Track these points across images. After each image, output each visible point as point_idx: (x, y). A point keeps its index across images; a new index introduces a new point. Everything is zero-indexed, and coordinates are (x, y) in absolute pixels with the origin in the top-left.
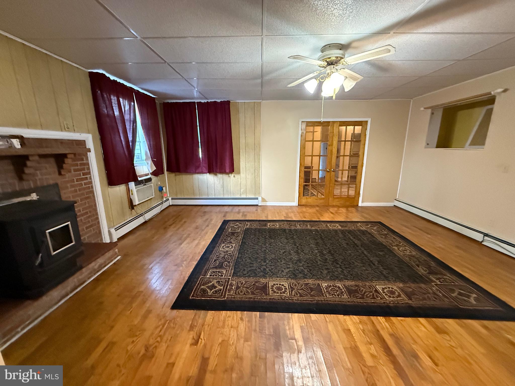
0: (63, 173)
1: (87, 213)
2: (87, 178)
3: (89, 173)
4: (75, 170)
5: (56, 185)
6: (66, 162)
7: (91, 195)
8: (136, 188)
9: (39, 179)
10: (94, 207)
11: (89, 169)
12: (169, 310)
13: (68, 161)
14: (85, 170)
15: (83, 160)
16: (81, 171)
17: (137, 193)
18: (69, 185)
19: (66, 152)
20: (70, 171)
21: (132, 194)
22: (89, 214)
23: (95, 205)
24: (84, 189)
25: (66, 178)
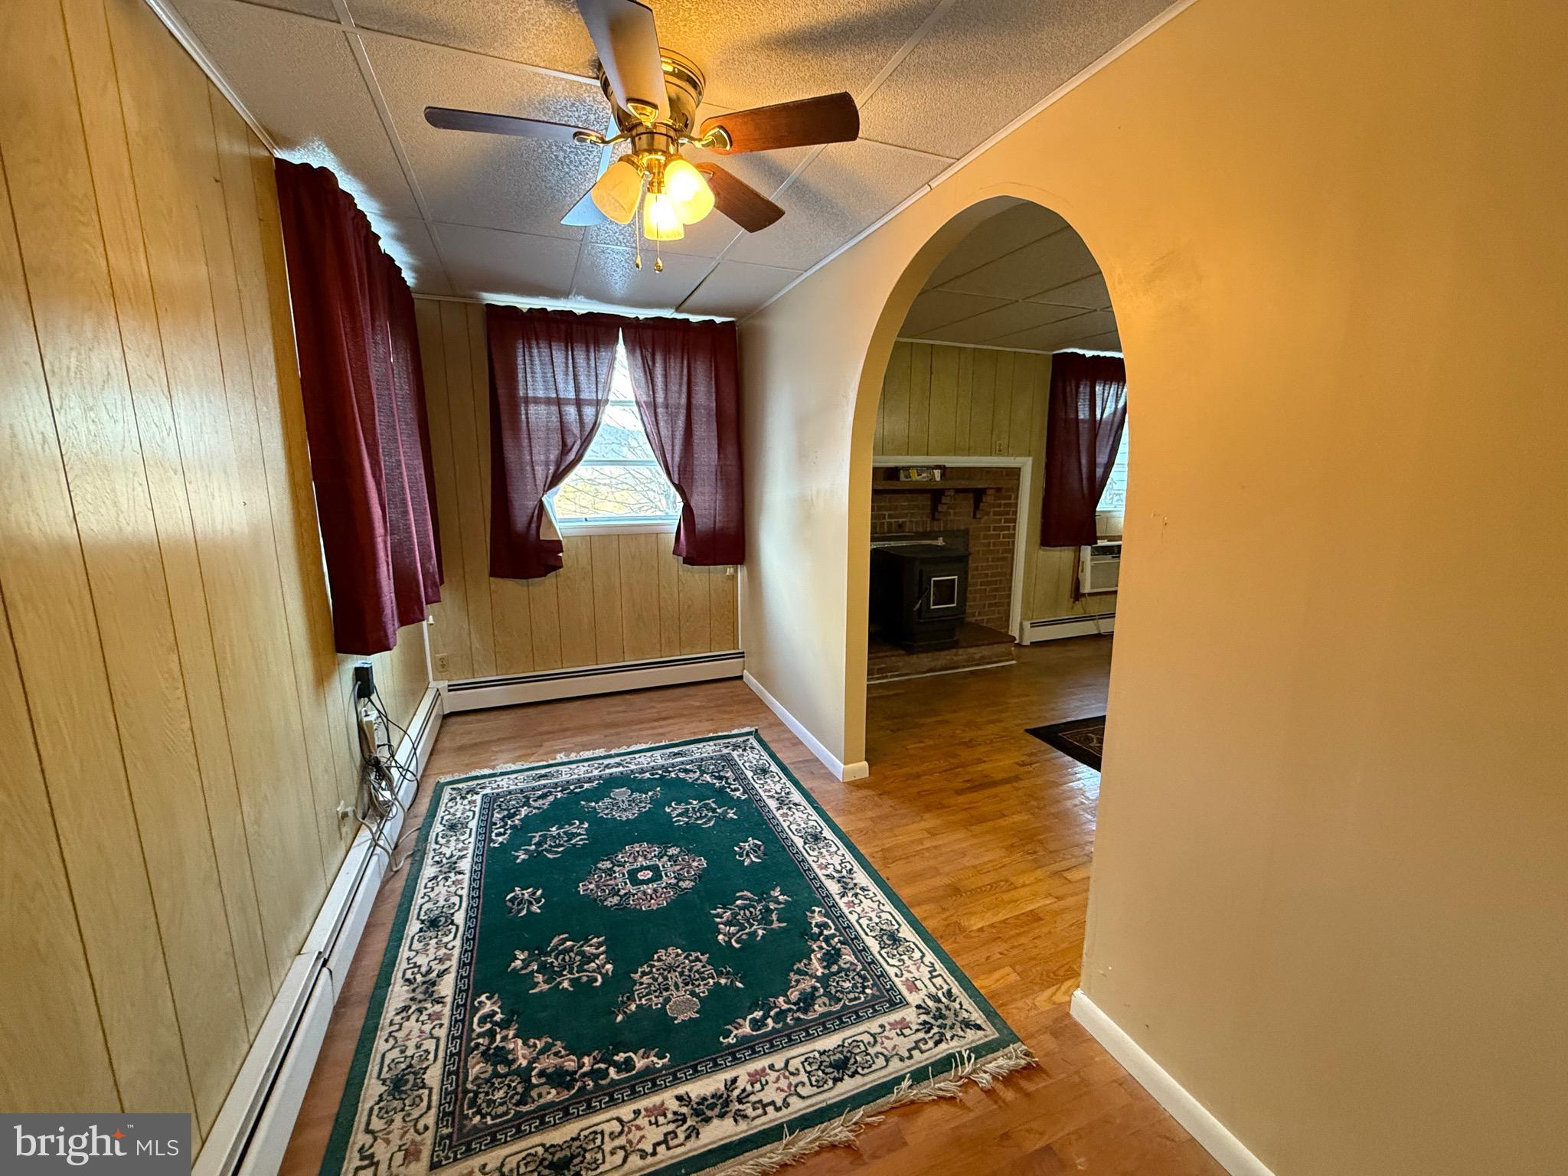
0: (978, 516)
1: (996, 582)
2: (1009, 527)
3: (1014, 521)
4: (996, 514)
5: (967, 532)
6: (984, 499)
7: (1009, 555)
8: (1092, 560)
9: (951, 520)
10: (1008, 577)
11: (1015, 513)
12: (1022, 731)
13: (989, 499)
14: (1008, 514)
15: (1010, 498)
16: (1003, 515)
17: (1092, 570)
18: (982, 534)
19: (986, 486)
20: (988, 514)
21: (1082, 571)
22: (998, 586)
23: (1011, 575)
24: (1002, 544)
25: (980, 523)
